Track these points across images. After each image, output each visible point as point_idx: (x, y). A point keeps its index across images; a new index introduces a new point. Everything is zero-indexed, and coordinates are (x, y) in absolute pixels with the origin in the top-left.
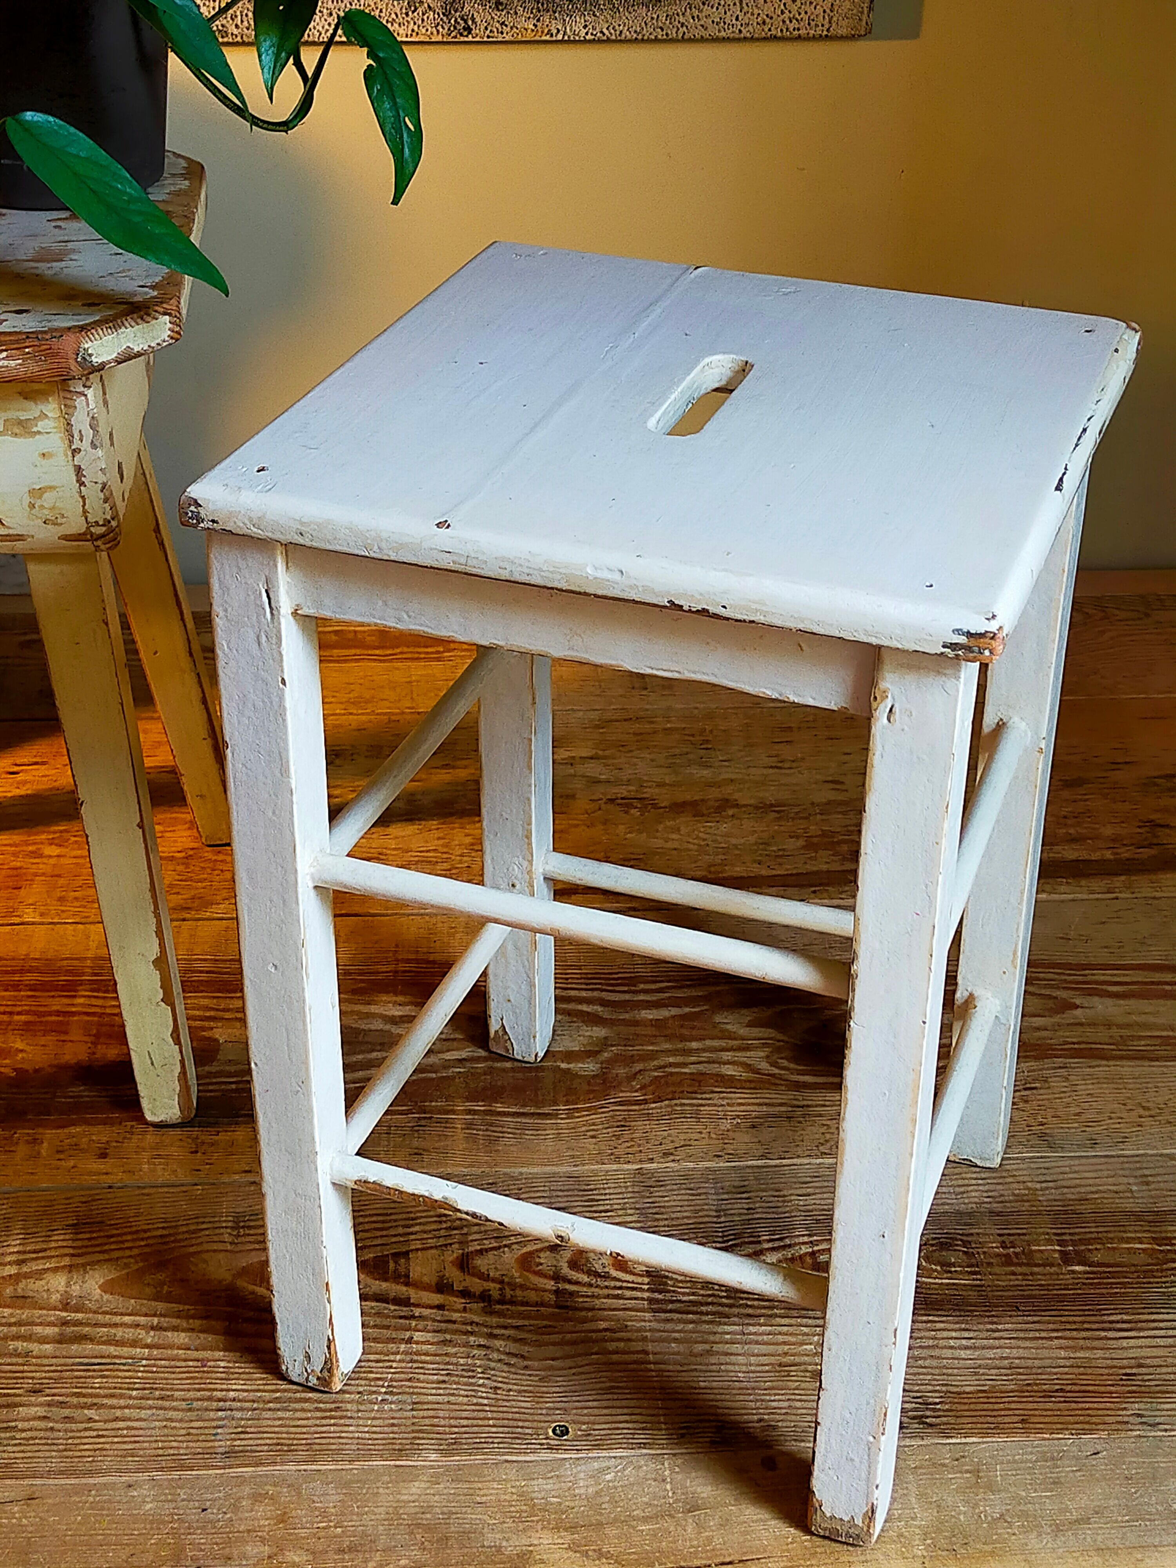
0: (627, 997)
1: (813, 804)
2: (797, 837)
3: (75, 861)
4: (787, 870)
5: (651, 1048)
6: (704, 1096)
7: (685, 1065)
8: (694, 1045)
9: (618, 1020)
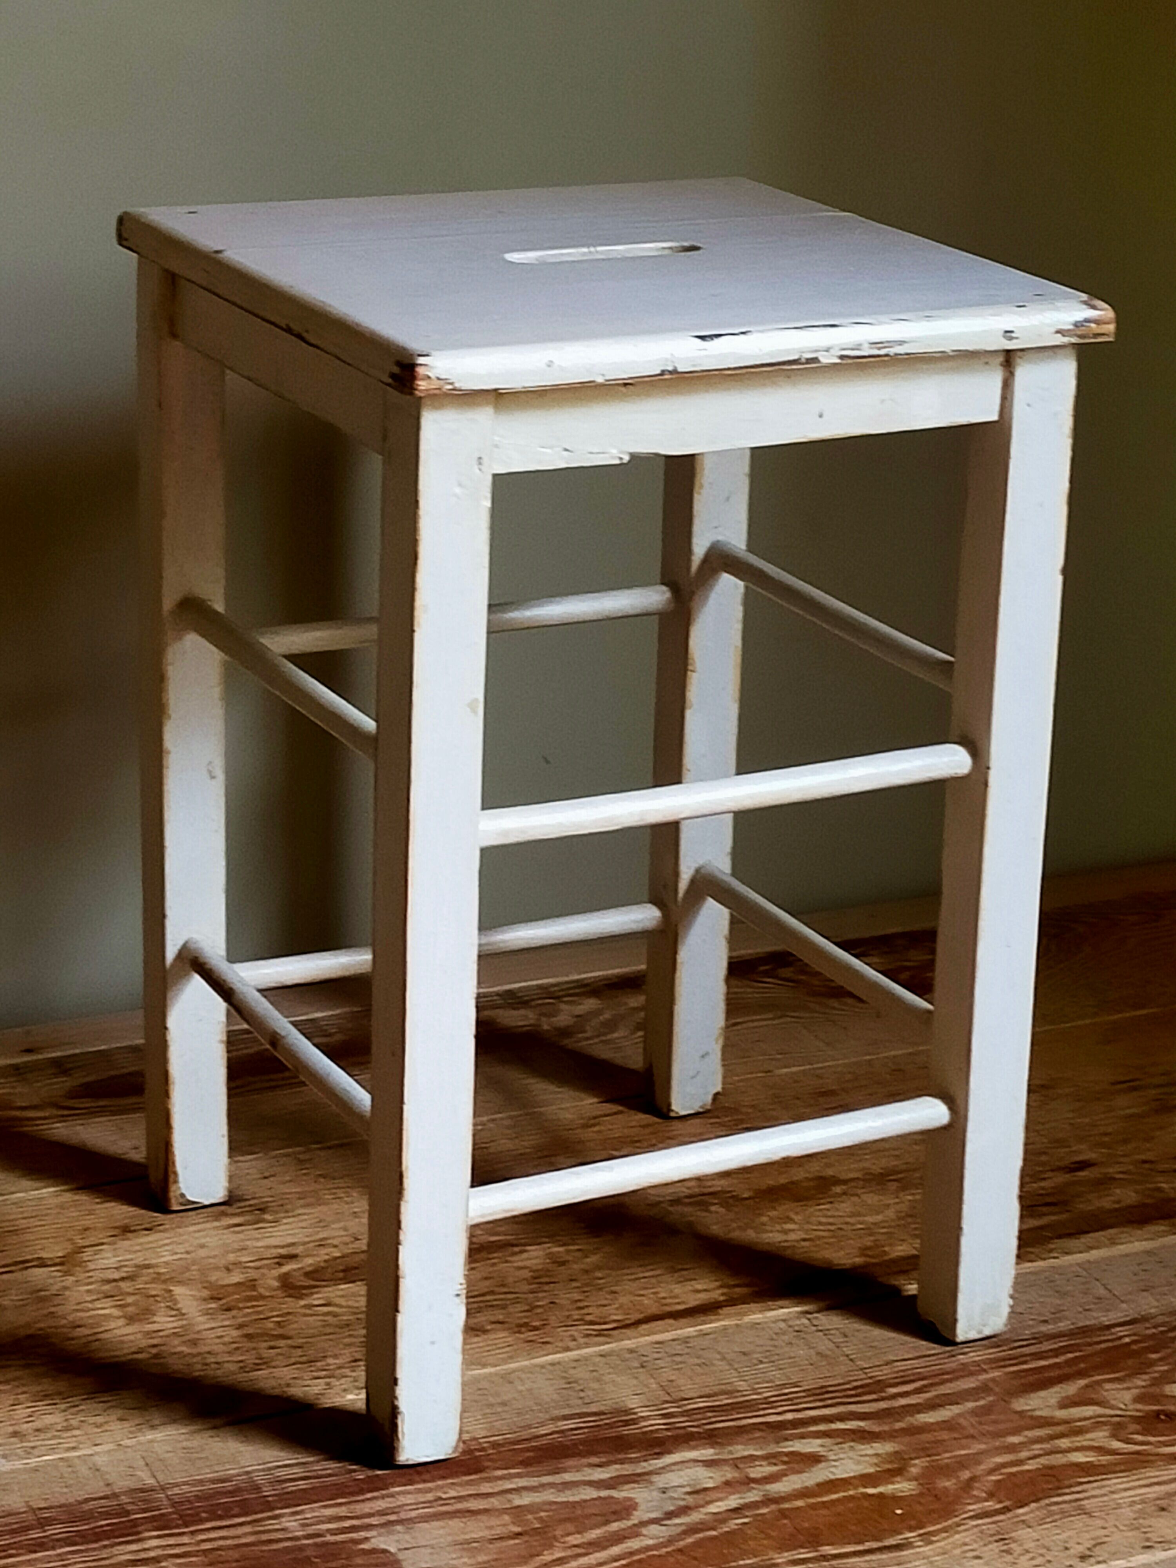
0: (883, 1405)
5: (963, 1452)
6: (1073, 1489)
7: (1020, 1462)
8: (1015, 1439)
9: (896, 1431)
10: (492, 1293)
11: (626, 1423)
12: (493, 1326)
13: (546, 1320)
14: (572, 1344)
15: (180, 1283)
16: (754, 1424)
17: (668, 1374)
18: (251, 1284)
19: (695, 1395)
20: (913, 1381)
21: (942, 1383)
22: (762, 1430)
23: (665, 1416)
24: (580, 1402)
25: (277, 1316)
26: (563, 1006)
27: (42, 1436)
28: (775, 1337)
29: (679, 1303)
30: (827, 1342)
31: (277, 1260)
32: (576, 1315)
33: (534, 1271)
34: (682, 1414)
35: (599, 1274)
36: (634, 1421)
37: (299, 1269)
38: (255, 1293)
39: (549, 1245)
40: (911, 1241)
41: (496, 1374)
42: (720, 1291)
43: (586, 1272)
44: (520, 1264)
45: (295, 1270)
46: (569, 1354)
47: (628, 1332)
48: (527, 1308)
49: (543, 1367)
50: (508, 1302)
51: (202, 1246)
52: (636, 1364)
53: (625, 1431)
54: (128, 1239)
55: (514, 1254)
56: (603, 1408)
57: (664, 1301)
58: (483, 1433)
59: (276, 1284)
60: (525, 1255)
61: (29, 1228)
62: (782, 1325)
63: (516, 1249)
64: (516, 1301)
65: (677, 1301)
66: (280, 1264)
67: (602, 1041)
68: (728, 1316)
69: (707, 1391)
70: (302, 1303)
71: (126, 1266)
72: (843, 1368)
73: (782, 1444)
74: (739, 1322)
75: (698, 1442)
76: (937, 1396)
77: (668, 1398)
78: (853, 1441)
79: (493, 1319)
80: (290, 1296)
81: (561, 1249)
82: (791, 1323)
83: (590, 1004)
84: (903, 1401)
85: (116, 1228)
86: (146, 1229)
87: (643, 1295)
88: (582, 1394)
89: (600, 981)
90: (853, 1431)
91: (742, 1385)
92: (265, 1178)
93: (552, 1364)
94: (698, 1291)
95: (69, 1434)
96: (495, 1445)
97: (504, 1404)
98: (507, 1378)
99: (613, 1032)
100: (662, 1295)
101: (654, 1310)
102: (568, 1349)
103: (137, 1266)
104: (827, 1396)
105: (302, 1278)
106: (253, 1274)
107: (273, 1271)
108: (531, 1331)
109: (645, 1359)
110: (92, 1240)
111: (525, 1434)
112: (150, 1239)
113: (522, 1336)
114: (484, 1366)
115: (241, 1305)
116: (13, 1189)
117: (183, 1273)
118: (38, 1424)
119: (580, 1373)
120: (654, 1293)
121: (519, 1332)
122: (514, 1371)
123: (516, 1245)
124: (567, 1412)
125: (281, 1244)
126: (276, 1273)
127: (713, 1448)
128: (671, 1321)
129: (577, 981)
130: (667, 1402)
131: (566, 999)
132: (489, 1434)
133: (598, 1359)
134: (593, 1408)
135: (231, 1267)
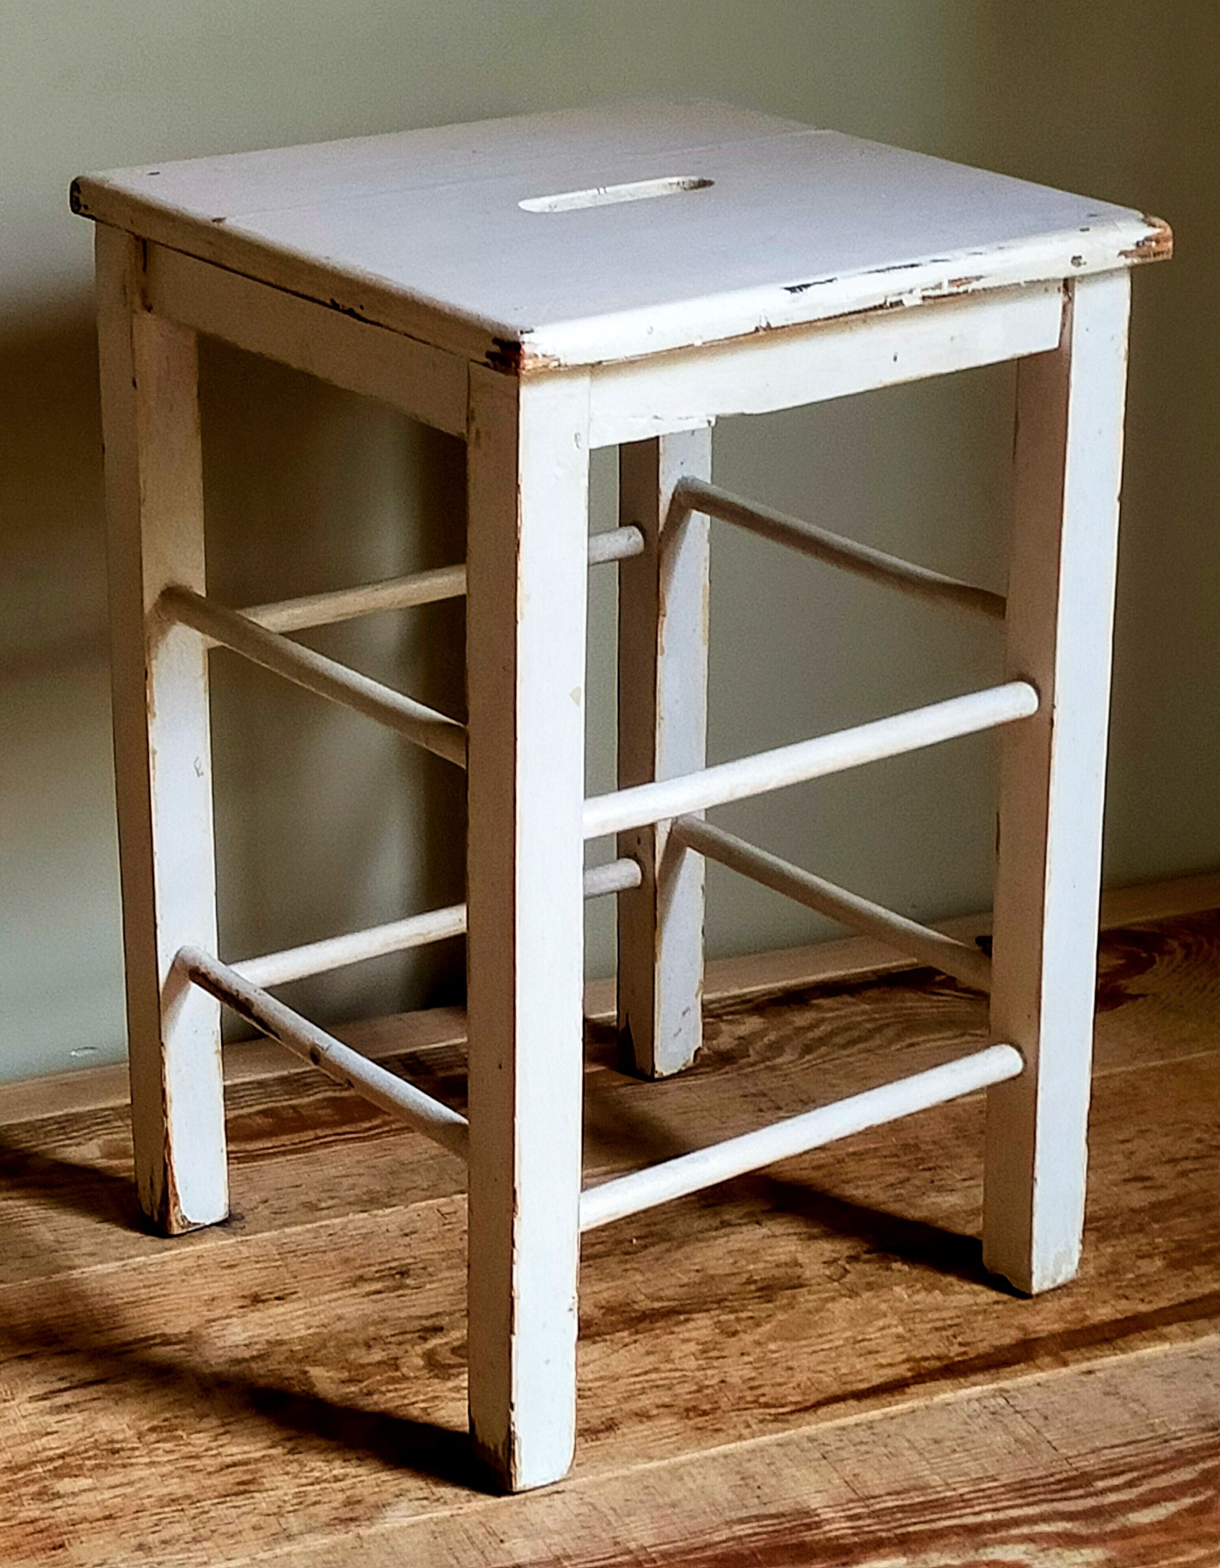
0: (1091, 1502)
1: (1133, 1210)
2: (1150, 1256)
3: (118, 1491)
4: (1170, 1300)
9: (1106, 1534)
10: (656, 1370)
11: (809, 1527)
12: (662, 1410)
13: (716, 1402)
14: (746, 1432)
15: (316, 1363)
16: (952, 1527)
17: (851, 1467)
18: (394, 1363)
19: (882, 1492)
20: (1122, 1473)
21: (1157, 1474)
22: (958, 1535)
23: (850, 1518)
24: (756, 1501)
25: (423, 1401)
26: (723, 1026)
27: (170, 1549)
28: (968, 1421)
29: (861, 1381)
30: (1025, 1426)
31: (421, 1334)
32: (750, 1396)
33: (703, 1344)
34: (869, 1516)
35: (772, 1346)
36: (818, 1525)
37: (446, 1343)
38: (398, 1374)
39: (717, 1312)
40: (1113, 1302)
41: (664, 1469)
42: (907, 1366)
43: (758, 1343)
44: (687, 1335)
45: (441, 1345)
46: (744, 1443)
47: (807, 1416)
48: (695, 1388)
49: (714, 1459)
50: (675, 1382)
51: (340, 1318)
52: (818, 1455)
53: (808, 1536)
54: (258, 1310)
55: (678, 1323)
56: (781, 1509)
57: (844, 1379)
58: (651, 1541)
59: (421, 1363)
60: (691, 1325)
61: (151, 1298)
62: (976, 1405)
63: (682, 1317)
64: (683, 1380)
65: (860, 1377)
66: (425, 1339)
67: (767, 1067)
68: (918, 1395)
69: (897, 1487)
70: (450, 1384)
71: (256, 1343)
72: (1046, 1458)
73: (981, 1551)
74: (928, 1403)
75: (887, 1550)
76: (1152, 1491)
77: (852, 1496)
78: (1059, 1546)
79: (659, 1402)
80: (436, 1376)
81: (732, 1317)
82: (985, 1403)
83: (753, 1023)
84: (1113, 1498)
85: (244, 1297)
86: (278, 1298)
87: (821, 1372)
88: (758, 1492)
89: (764, 995)
90: (1058, 1535)
91: (936, 1480)
92: (406, 1235)
93: (726, 1457)
94: (882, 1366)
95: (199, 1546)
96: (664, 1555)
97: (674, 1506)
98: (676, 1473)
99: (780, 1055)
100: (844, 1371)
101: (835, 1389)
102: (741, 1437)
103: (268, 1342)
104: (1029, 1491)
105: (449, 1354)
106: (394, 1351)
107: (417, 1348)
108: (700, 1415)
109: (828, 1448)
110: (218, 1313)
111: (698, 1542)
112: (281, 1310)
113: (691, 1423)
114: (651, 1459)
115: (384, 1389)
116: (133, 1252)
117: (317, 1351)
118: (165, 1535)
119: (756, 1466)
120: (835, 1369)
121: (688, 1417)
122: (683, 1465)
123: (680, 1313)
124: (744, 1514)
125: (425, 1314)
126: (419, 1349)
127: (904, 1555)
128: (852, 1403)
129: (739, 996)
130: (851, 1501)
131: (725, 1018)
132: (658, 1542)
133: (774, 1450)
134: (773, 1510)
135: (371, 1343)
